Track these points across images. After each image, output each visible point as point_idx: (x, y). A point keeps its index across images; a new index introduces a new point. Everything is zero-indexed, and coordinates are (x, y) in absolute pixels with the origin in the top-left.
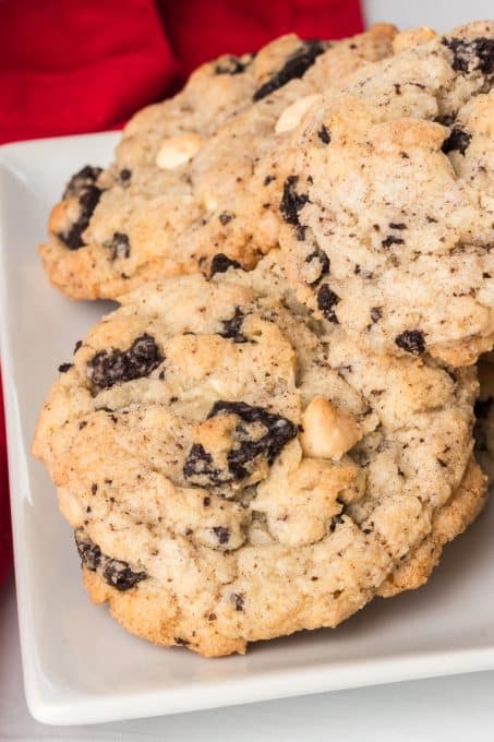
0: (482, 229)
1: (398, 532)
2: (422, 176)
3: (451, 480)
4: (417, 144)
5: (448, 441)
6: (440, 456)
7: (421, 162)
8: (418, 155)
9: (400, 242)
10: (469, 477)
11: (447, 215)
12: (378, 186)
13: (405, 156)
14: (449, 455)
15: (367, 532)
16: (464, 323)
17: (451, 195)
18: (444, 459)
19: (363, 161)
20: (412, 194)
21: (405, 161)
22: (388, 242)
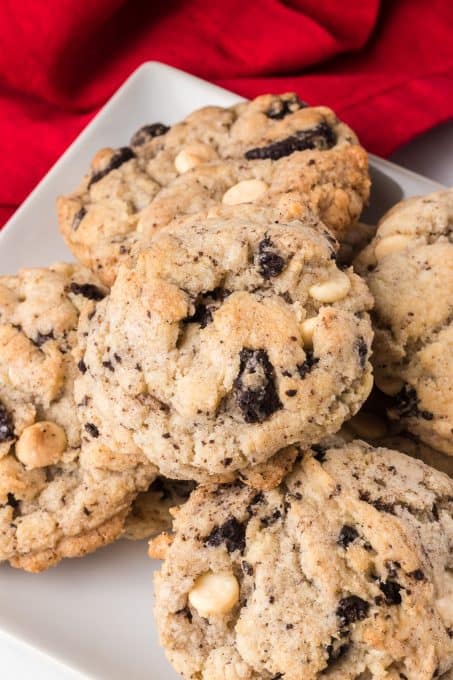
0: (163, 393)
1: (27, 538)
2: (151, 335)
3: (85, 524)
4: (160, 312)
5: (101, 498)
6: (87, 507)
7: (155, 325)
8: (156, 319)
9: (112, 369)
10: (108, 525)
11: (149, 371)
12: (127, 322)
13: (149, 314)
14: (95, 508)
15: (13, 525)
16: (119, 445)
17: (161, 358)
18: (89, 509)
19: (130, 300)
20: (141, 342)
21: (147, 318)
22: (107, 364)
